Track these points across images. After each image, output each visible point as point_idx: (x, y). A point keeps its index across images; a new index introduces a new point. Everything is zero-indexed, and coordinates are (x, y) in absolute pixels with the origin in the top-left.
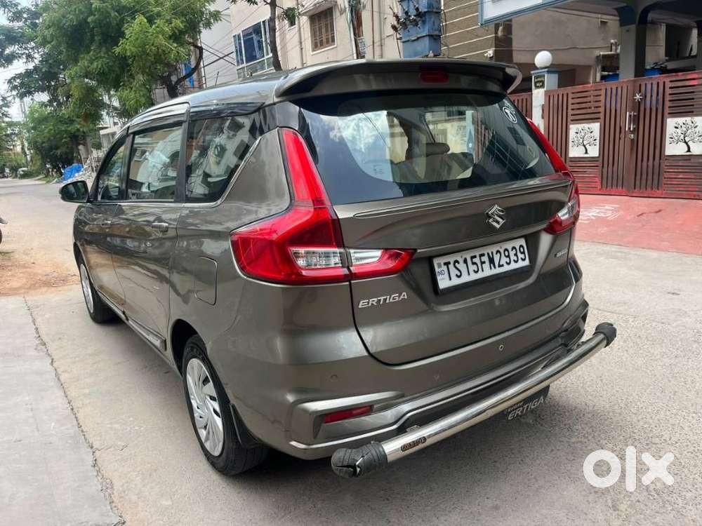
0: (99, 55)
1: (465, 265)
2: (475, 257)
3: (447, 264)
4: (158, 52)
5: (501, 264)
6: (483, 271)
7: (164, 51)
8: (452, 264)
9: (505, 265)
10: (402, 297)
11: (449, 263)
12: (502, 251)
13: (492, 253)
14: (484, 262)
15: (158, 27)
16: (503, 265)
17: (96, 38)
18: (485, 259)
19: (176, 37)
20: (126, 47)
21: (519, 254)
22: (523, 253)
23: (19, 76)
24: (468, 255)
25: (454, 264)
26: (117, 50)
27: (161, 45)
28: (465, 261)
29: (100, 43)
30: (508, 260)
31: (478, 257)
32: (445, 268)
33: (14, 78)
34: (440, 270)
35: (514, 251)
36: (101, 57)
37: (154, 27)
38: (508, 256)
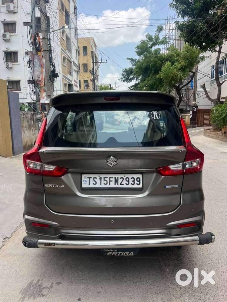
0: (152, 78)
1: (100, 180)
2: (107, 178)
3: (90, 178)
4: (173, 76)
5: (122, 183)
6: (110, 184)
7: (175, 75)
8: (92, 179)
9: (125, 185)
10: (62, 187)
11: (91, 178)
12: (125, 178)
13: (118, 178)
14: (112, 181)
15: (175, 65)
16: (123, 185)
17: (152, 72)
18: (113, 180)
19: (183, 69)
20: (161, 75)
21: (136, 181)
22: (139, 181)
23: (133, 86)
24: (103, 176)
25: (94, 179)
26: (157, 76)
27: (174, 73)
28: (100, 179)
29: (153, 74)
30: (127, 183)
31: (108, 178)
32: (88, 179)
33: (131, 87)
34: (85, 179)
35: (133, 179)
36: (153, 79)
37: (173, 66)
38: (128, 181)
